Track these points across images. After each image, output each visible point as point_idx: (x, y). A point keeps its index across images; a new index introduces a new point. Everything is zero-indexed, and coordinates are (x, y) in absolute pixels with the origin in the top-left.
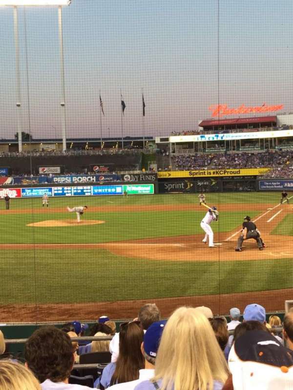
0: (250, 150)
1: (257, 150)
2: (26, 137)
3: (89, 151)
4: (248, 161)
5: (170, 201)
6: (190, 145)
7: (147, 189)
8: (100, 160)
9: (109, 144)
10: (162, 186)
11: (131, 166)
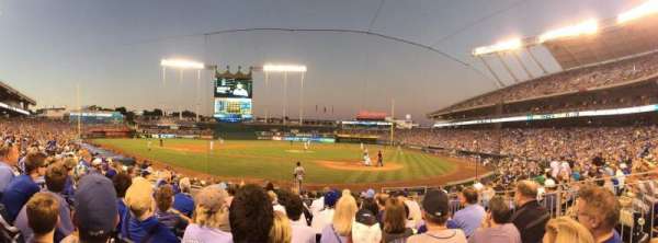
0: (373, 129)
1: (377, 129)
2: (287, 118)
3: (310, 125)
4: (373, 133)
5: (341, 146)
6: (351, 125)
7: (332, 140)
8: (315, 129)
9: (319, 122)
10: (338, 140)
11: (326, 132)
